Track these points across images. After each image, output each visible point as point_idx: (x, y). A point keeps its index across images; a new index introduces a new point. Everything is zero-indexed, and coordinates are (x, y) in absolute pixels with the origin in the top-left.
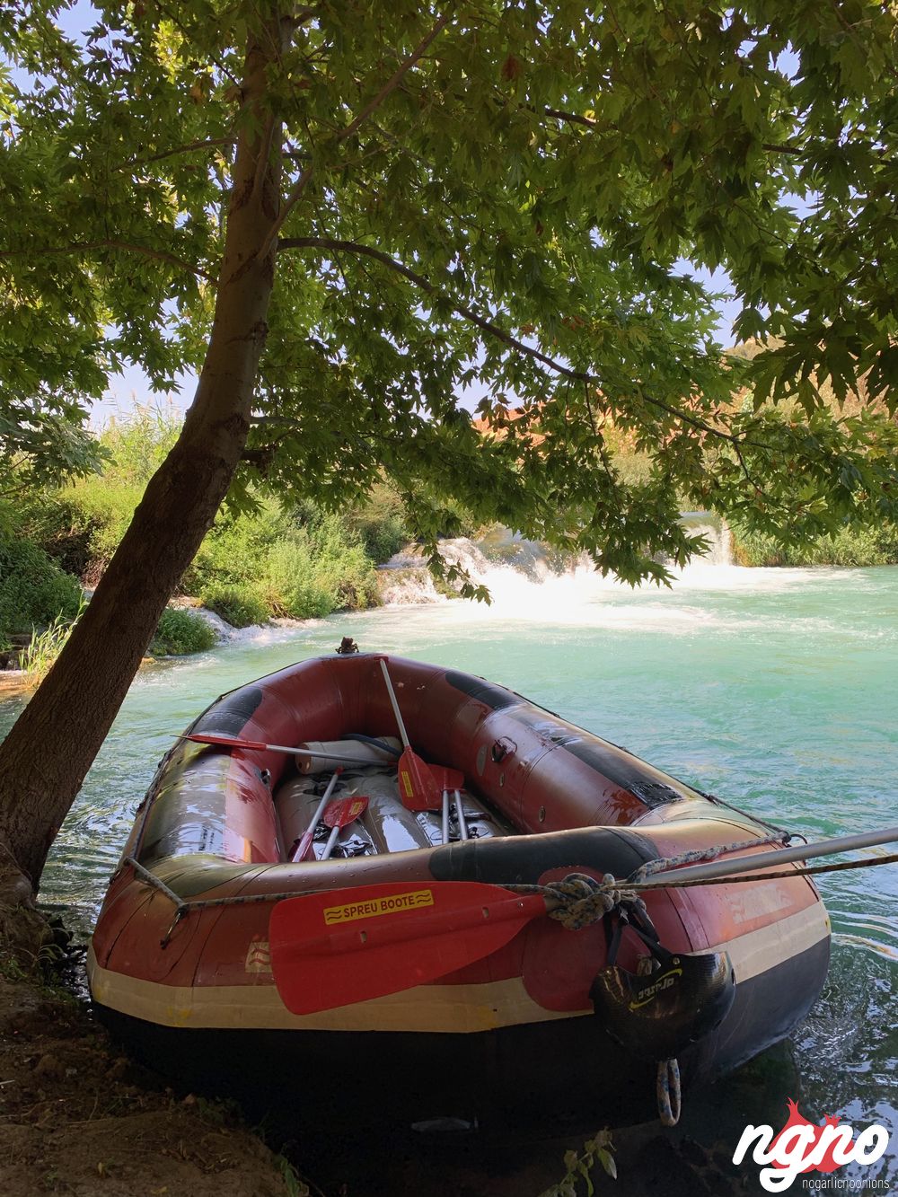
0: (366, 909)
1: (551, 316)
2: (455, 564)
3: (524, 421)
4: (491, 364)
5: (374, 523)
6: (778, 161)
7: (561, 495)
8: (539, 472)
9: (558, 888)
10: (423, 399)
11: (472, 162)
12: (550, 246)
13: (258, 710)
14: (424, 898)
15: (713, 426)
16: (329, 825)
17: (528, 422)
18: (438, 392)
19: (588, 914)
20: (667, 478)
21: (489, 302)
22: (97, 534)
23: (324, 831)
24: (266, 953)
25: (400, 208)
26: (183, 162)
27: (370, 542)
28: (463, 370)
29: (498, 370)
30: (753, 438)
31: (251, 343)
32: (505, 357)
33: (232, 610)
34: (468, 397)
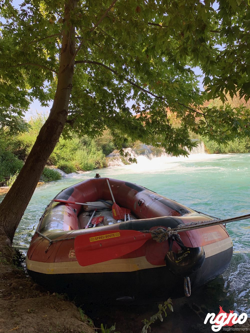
0: (101, 238)
1: (151, 80)
2: (127, 152)
3: (145, 111)
4: (135, 95)
5: (105, 144)
6: (214, 35)
7: (156, 132)
8: (149, 125)
9: (155, 231)
10: (116, 105)
11: (128, 37)
12: (151, 61)
13: (73, 194)
14: (118, 235)
15: (198, 111)
16: (93, 224)
17: (146, 111)
18: (120, 103)
19: (163, 238)
20: (185, 126)
21: (134, 78)
22: (28, 149)
23: (91, 225)
24: (74, 253)
25: (108, 50)
26: (48, 41)
27: (104, 150)
28: (127, 97)
29: (137, 97)
30: (209, 114)
31: (68, 90)
32: (139, 93)
33: (66, 169)
34: (129, 104)
